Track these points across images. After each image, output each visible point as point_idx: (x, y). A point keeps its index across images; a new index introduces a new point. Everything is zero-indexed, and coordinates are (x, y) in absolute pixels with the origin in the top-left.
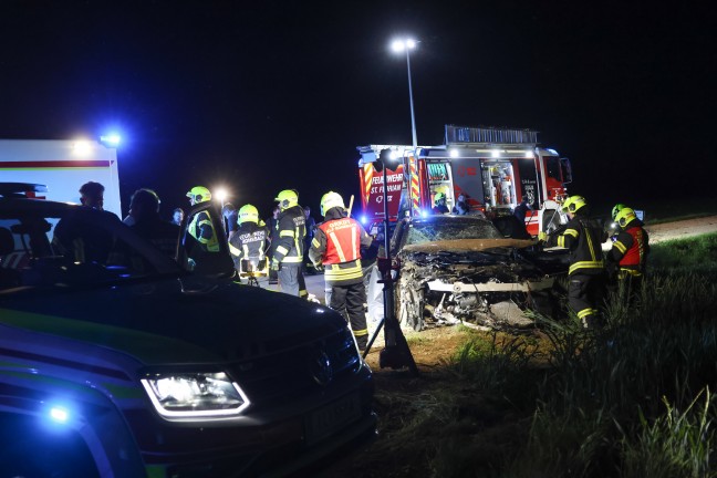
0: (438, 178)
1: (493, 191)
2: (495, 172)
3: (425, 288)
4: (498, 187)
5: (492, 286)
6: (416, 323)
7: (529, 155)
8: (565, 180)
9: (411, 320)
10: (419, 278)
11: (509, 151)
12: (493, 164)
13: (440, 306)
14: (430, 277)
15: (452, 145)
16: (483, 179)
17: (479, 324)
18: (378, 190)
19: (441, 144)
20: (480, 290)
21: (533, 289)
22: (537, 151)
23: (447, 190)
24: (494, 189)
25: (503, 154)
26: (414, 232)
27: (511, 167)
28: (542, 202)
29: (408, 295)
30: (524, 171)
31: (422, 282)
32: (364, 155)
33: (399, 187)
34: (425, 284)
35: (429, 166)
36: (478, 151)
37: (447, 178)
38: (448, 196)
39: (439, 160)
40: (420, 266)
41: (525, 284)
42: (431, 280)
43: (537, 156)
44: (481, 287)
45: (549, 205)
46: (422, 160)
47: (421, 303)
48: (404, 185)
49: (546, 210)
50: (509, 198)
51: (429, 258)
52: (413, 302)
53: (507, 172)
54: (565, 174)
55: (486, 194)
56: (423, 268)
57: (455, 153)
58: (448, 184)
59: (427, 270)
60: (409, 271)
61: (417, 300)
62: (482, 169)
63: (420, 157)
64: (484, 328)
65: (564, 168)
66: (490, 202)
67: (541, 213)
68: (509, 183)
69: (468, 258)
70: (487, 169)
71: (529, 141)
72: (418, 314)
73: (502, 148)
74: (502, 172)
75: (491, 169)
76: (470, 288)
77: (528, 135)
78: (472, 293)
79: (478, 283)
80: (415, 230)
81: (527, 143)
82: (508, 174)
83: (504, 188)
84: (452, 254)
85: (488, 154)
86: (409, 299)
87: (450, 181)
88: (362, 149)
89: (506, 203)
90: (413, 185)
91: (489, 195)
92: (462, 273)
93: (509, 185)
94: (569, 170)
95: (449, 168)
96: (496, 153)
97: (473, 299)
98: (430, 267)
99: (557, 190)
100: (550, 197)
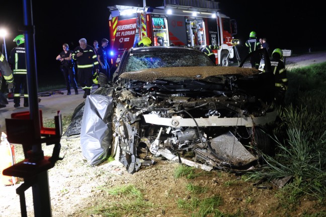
0: (159, 26)
1: (192, 37)
2: (194, 25)
3: (141, 120)
4: (196, 34)
5: (214, 121)
6: (129, 161)
7: (214, 16)
8: (233, 32)
9: (124, 159)
10: (134, 109)
11: (202, 13)
12: (193, 20)
13: (157, 142)
14: (145, 110)
15: (168, 6)
16: (187, 30)
17: (198, 161)
18: (120, 34)
19: (161, 6)
20: (200, 125)
21: (257, 124)
22: (218, 15)
23: (165, 35)
24: (193, 35)
25: (199, 15)
26: (134, 60)
27: (203, 23)
28: (220, 45)
29: (122, 128)
30: (211, 26)
31: (137, 114)
32: (112, 12)
33: (134, 32)
34: (141, 116)
35: (153, 19)
36: (184, 11)
37: (165, 28)
38: (165, 39)
39: (160, 15)
40: (136, 96)
41: (249, 119)
42: (147, 113)
43: (218, 17)
44: (202, 122)
45: (224, 46)
46: (149, 14)
47: (135, 137)
48: (137, 31)
49: (223, 50)
50: (201, 41)
51: (147, 87)
52: (127, 136)
53: (201, 26)
54: (233, 29)
55: (188, 39)
56: (139, 99)
57: (170, 12)
58: (165, 32)
59: (143, 102)
60: (123, 102)
61: (132, 134)
62: (186, 24)
63: (147, 13)
64: (204, 167)
65: (233, 26)
66: (190, 43)
67: (219, 51)
68: (201, 33)
69: (185, 87)
70: (189, 23)
71: (214, 8)
72: (132, 151)
73: (198, 11)
74: (198, 26)
75: (192, 23)
76: (190, 122)
77: (213, 4)
78: (191, 128)
79: (199, 117)
80: (135, 59)
81: (212, 9)
82: (201, 27)
83: (199, 36)
84: (169, 82)
85: (190, 14)
86: (122, 133)
87: (167, 29)
88: (111, 8)
89: (200, 44)
90: (143, 31)
91: (190, 39)
92: (182, 107)
93: (202, 34)
94: (236, 27)
95: (166, 21)
96: (195, 14)
97: (192, 133)
98: (146, 98)
99: (228, 38)
100: (225, 43)
